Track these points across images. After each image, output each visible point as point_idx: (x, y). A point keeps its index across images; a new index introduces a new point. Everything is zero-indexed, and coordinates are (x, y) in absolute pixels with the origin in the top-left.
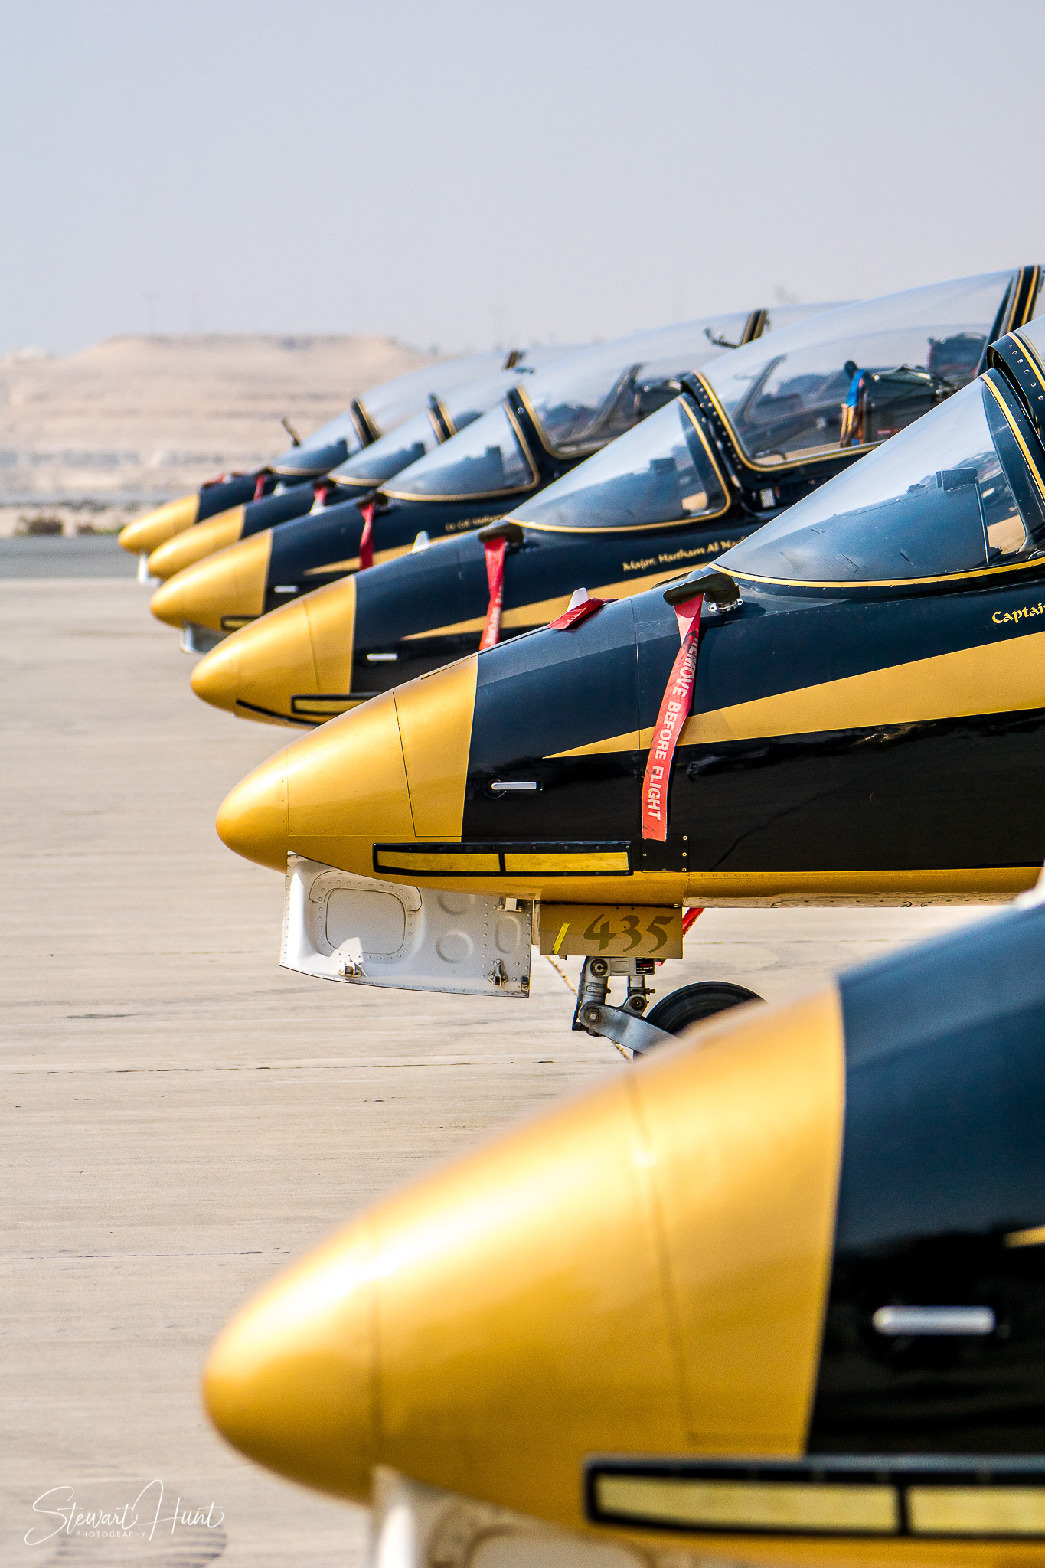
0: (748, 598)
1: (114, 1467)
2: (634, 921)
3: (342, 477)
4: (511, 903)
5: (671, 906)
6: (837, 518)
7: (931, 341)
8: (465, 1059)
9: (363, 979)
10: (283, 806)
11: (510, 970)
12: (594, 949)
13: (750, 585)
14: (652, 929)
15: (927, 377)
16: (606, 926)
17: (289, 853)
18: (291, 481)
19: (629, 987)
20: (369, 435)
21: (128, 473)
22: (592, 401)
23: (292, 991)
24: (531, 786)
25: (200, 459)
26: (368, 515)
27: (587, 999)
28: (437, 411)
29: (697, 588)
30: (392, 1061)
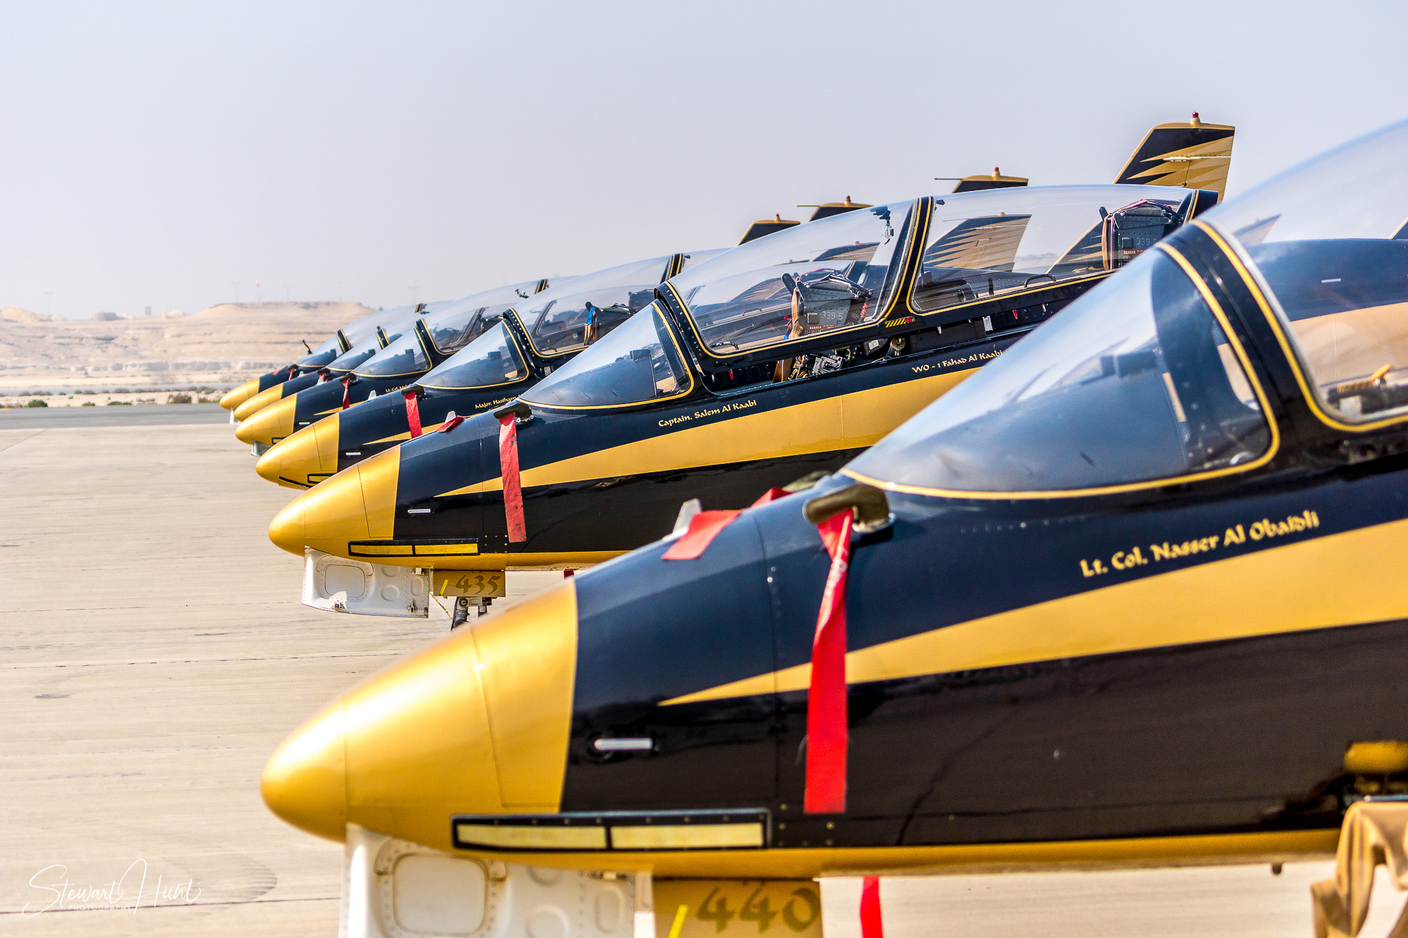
0: (536, 415)
1: (221, 847)
2: (481, 578)
3: (333, 368)
4: (419, 571)
5: (500, 571)
6: (580, 375)
7: (630, 293)
8: (397, 652)
9: (344, 610)
10: (302, 523)
11: (418, 605)
12: (461, 593)
13: (537, 408)
14: (490, 582)
15: (628, 310)
16: (466, 582)
17: (306, 547)
18: (306, 371)
19: (479, 612)
20: (346, 347)
21: (225, 373)
22: (460, 328)
23: (309, 621)
24: (428, 511)
25: (262, 365)
26: (346, 385)
27: (458, 619)
28: (381, 334)
29: (511, 410)
30: (360, 653)
